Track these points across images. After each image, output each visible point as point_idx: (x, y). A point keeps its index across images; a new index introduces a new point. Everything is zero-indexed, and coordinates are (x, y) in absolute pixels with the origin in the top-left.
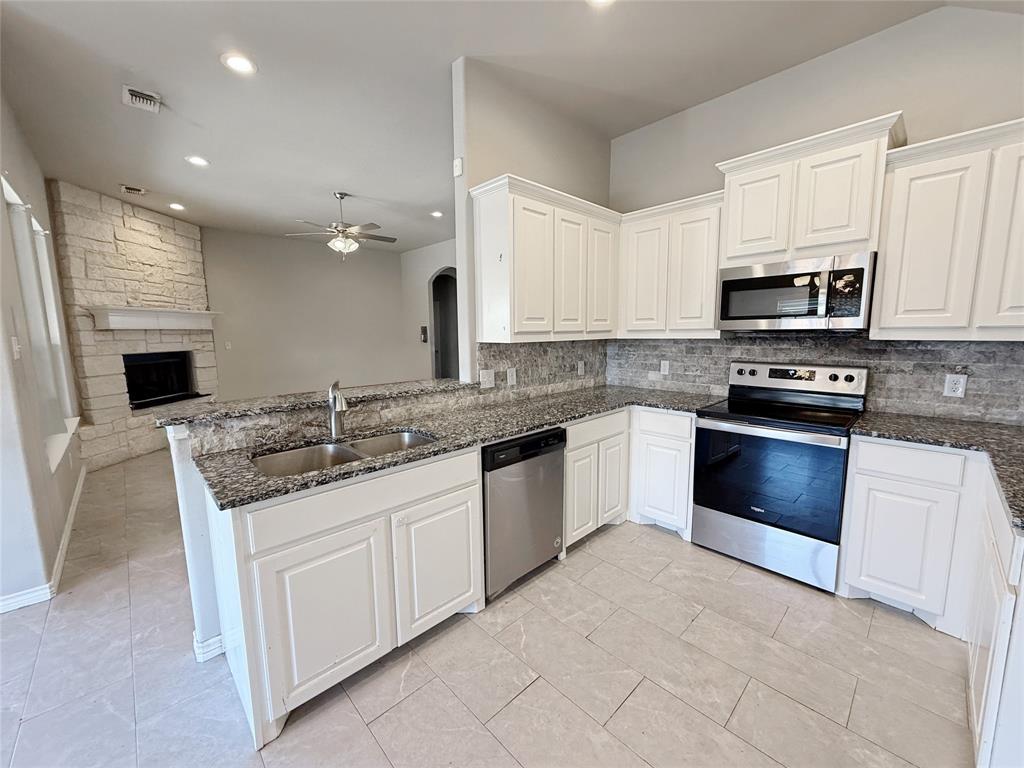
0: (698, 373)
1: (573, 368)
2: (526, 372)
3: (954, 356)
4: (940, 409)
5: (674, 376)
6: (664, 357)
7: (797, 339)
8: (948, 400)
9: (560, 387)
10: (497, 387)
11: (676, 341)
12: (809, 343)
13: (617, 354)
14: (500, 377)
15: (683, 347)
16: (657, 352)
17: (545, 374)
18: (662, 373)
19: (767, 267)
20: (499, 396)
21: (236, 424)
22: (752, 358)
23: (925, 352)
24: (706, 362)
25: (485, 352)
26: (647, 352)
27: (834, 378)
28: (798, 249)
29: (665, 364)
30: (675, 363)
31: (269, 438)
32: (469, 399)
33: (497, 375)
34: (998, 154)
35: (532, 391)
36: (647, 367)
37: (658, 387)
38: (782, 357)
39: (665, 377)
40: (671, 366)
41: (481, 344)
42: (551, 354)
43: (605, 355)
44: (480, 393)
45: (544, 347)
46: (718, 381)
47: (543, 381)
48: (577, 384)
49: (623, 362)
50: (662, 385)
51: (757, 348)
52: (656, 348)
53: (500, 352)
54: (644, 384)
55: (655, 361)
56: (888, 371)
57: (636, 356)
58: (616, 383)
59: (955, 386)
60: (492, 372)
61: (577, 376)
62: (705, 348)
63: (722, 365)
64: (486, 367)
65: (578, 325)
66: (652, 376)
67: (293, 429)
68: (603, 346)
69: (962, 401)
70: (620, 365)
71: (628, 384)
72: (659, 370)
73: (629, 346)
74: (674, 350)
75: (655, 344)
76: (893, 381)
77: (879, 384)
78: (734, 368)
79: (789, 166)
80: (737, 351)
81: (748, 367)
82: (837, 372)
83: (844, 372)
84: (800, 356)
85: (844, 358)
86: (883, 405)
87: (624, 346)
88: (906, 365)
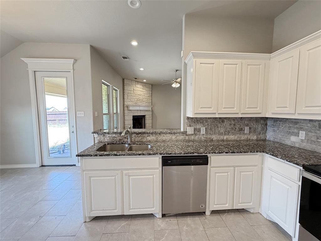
1: (241, 130)
2: (211, 129)
5: (308, 140)
6: (301, 129)
9: (232, 137)
10: (195, 134)
13: (273, 125)
14: (197, 131)
16: (297, 126)
17: (222, 130)
18: (300, 137)
20: (196, 138)
21: (108, 135)
25: (190, 120)
26: (291, 125)
29: (302, 133)
30: (310, 134)
31: (115, 140)
32: (181, 137)
33: (195, 129)
35: (215, 137)
36: (290, 134)
37: (297, 145)
39: (302, 140)
40: (307, 135)
41: (188, 117)
42: (226, 123)
43: (266, 125)
44: (187, 135)
45: (222, 120)
47: (221, 134)
48: (243, 137)
49: (276, 129)
53: (197, 120)
54: (288, 142)
55: (296, 131)
58: (272, 139)
60: (192, 128)
61: (244, 133)
64: (190, 126)
65: (235, 110)
66: (293, 139)
67: (121, 139)
68: (265, 121)
70: (274, 131)
71: (278, 141)
72: (298, 136)
73: (280, 121)
74: (309, 125)
75: (296, 122)
87: (277, 121)
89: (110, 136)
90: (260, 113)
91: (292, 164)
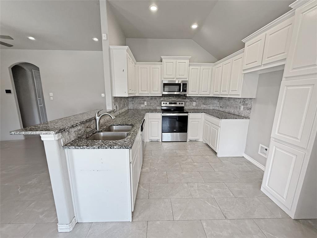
0: (154, 104)
1: (125, 104)
3: (194, 99)
4: (193, 108)
5: (148, 105)
6: (145, 101)
7: (173, 96)
8: (194, 106)
11: (148, 97)
12: (175, 97)
13: (132, 100)
14: (117, 108)
15: (150, 98)
16: (143, 100)
17: (122, 106)
21: (73, 130)
22: (165, 100)
23: (191, 98)
24: (155, 102)
25: (114, 100)
26: (140, 100)
27: (180, 104)
28: (177, 78)
29: (145, 102)
30: (148, 102)
34: (201, 67)
36: (141, 104)
38: (170, 100)
39: (146, 106)
40: (147, 103)
42: (122, 100)
43: (128, 101)
46: (158, 106)
47: (122, 109)
49: (133, 102)
50: (145, 108)
51: (166, 98)
52: (143, 98)
54: (140, 108)
55: (143, 102)
56: (186, 102)
57: (137, 100)
58: (132, 108)
59: (194, 104)
60: (115, 106)
62: (155, 98)
63: (159, 102)
66: (142, 106)
69: (195, 106)
70: (133, 103)
71: (136, 108)
72: (144, 104)
73: (136, 98)
74: (148, 99)
75: (142, 97)
76: (187, 103)
77: (185, 104)
78: (162, 102)
79: (174, 61)
80: (162, 99)
81: (165, 102)
82: (180, 102)
83: (181, 102)
84: (173, 100)
85: (180, 100)
86: (186, 108)
87: (134, 98)
88: (189, 101)
89: (76, 129)
90: (135, 94)
91: (159, 113)
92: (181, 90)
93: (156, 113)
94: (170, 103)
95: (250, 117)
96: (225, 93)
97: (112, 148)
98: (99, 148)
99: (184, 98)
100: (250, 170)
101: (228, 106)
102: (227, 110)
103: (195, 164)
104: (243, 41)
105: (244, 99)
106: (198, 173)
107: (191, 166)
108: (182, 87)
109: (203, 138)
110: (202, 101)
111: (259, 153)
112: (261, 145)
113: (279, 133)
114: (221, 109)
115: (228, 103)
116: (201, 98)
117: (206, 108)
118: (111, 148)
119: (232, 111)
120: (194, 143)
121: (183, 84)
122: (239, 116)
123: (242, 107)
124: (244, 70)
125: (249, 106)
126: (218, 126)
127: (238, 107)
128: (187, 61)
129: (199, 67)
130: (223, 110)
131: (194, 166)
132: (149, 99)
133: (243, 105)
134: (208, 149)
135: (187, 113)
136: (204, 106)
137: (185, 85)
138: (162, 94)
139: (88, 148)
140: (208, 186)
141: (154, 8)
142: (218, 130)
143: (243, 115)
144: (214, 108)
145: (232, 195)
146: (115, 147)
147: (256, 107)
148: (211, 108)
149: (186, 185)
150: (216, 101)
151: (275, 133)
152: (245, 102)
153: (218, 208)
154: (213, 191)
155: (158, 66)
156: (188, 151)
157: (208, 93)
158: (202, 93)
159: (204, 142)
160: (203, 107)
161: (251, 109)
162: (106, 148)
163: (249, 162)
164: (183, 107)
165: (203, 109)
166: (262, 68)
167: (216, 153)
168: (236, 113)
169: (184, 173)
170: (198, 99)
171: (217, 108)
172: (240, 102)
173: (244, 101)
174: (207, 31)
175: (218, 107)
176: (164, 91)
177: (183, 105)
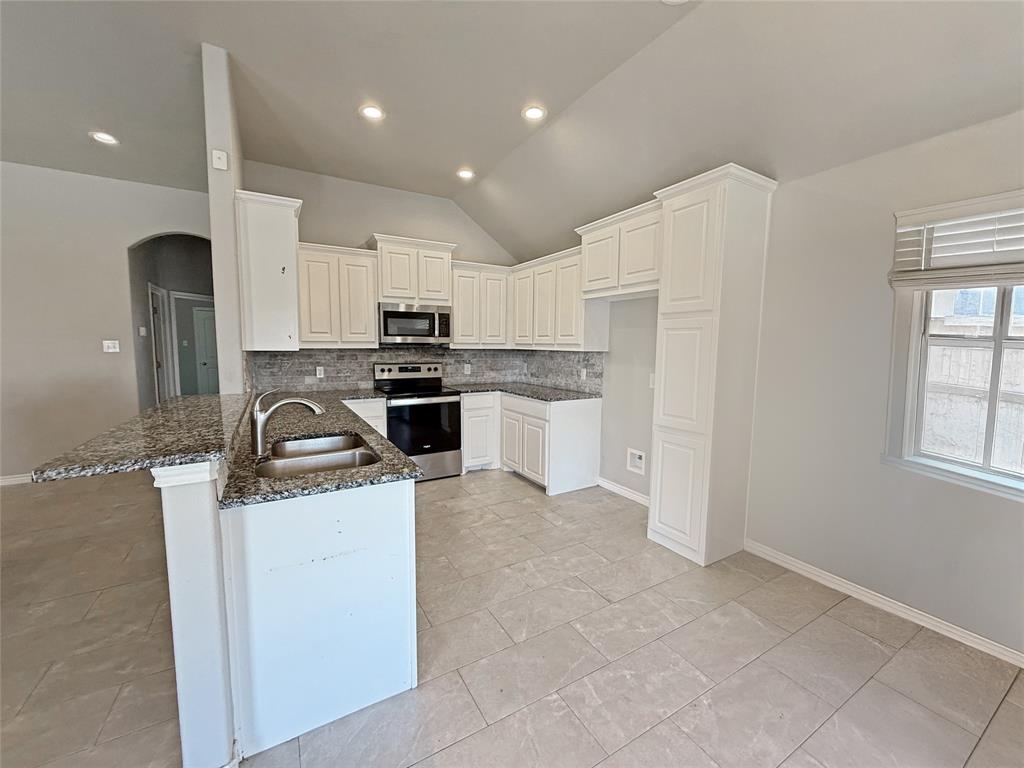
0: (348, 374)
3: (466, 355)
4: (466, 380)
5: (327, 378)
6: (319, 364)
7: (408, 349)
8: (466, 376)
11: (328, 351)
12: (413, 351)
13: (269, 363)
15: (334, 355)
16: (311, 360)
18: (318, 377)
19: (408, 306)
22: (384, 361)
23: (460, 354)
24: (354, 366)
26: (302, 361)
27: (429, 369)
29: (320, 370)
30: (329, 368)
34: (481, 275)
36: (303, 373)
37: (315, 389)
38: (401, 360)
39: (321, 380)
40: (325, 370)
46: (365, 379)
49: (275, 370)
50: (319, 387)
51: (386, 355)
52: (310, 356)
54: (302, 388)
55: (310, 368)
56: (446, 364)
57: (288, 364)
59: (467, 369)
62: (353, 355)
63: (366, 367)
66: (309, 380)
69: (470, 375)
70: (273, 374)
71: (283, 389)
72: (316, 375)
73: (282, 356)
74: (327, 357)
75: (309, 354)
76: (449, 369)
77: (444, 370)
78: (378, 368)
79: (413, 251)
80: (374, 358)
81: (386, 367)
82: (430, 366)
83: (433, 366)
84: (409, 359)
85: (429, 359)
86: (446, 381)
87: (277, 356)
88: (452, 361)
91: (376, 399)
92: (437, 333)
93: (370, 400)
94: (401, 370)
95: (602, 392)
96: (545, 340)
97: (376, 481)
98: (338, 488)
99: (440, 353)
100: (619, 507)
101: (550, 370)
102: (550, 381)
103: (507, 521)
104: (578, 230)
105: (586, 353)
106: (522, 539)
107: (500, 529)
108: (437, 322)
109: (502, 458)
110: (486, 362)
111: (629, 468)
112: (630, 450)
113: (664, 414)
114: (533, 380)
115: (550, 364)
116: (483, 353)
117: (497, 381)
118: (372, 483)
119: (562, 382)
120: (482, 474)
121: (440, 314)
122: (578, 392)
123: (584, 372)
124: (585, 292)
125: (597, 369)
126: (546, 420)
127: (575, 373)
128: (447, 256)
129: (476, 274)
130: (539, 383)
131: (507, 526)
132: (333, 358)
133: (586, 367)
134: (522, 483)
135: (458, 393)
136: (493, 374)
137: (445, 319)
138: (380, 344)
139: (306, 492)
140: (556, 558)
141: (373, 113)
142: (543, 429)
143: (587, 390)
144: (514, 378)
145: (605, 560)
146: (383, 477)
147: (613, 371)
148: (510, 379)
149: (507, 570)
150: (518, 361)
151: (659, 417)
152: (588, 360)
153: (590, 590)
154: (568, 565)
155: (365, 259)
156: (475, 496)
157: (501, 339)
158: (489, 340)
159: (506, 469)
160: (489, 376)
161: (601, 374)
162: (360, 485)
163: (612, 495)
164: (439, 379)
165: (489, 381)
166: (620, 291)
167: (543, 489)
168: (572, 387)
169: (491, 548)
170: (475, 356)
171: (523, 377)
172: (579, 361)
173: (587, 357)
174: (493, 190)
175: (525, 375)
176: (386, 334)
177: (438, 374)
